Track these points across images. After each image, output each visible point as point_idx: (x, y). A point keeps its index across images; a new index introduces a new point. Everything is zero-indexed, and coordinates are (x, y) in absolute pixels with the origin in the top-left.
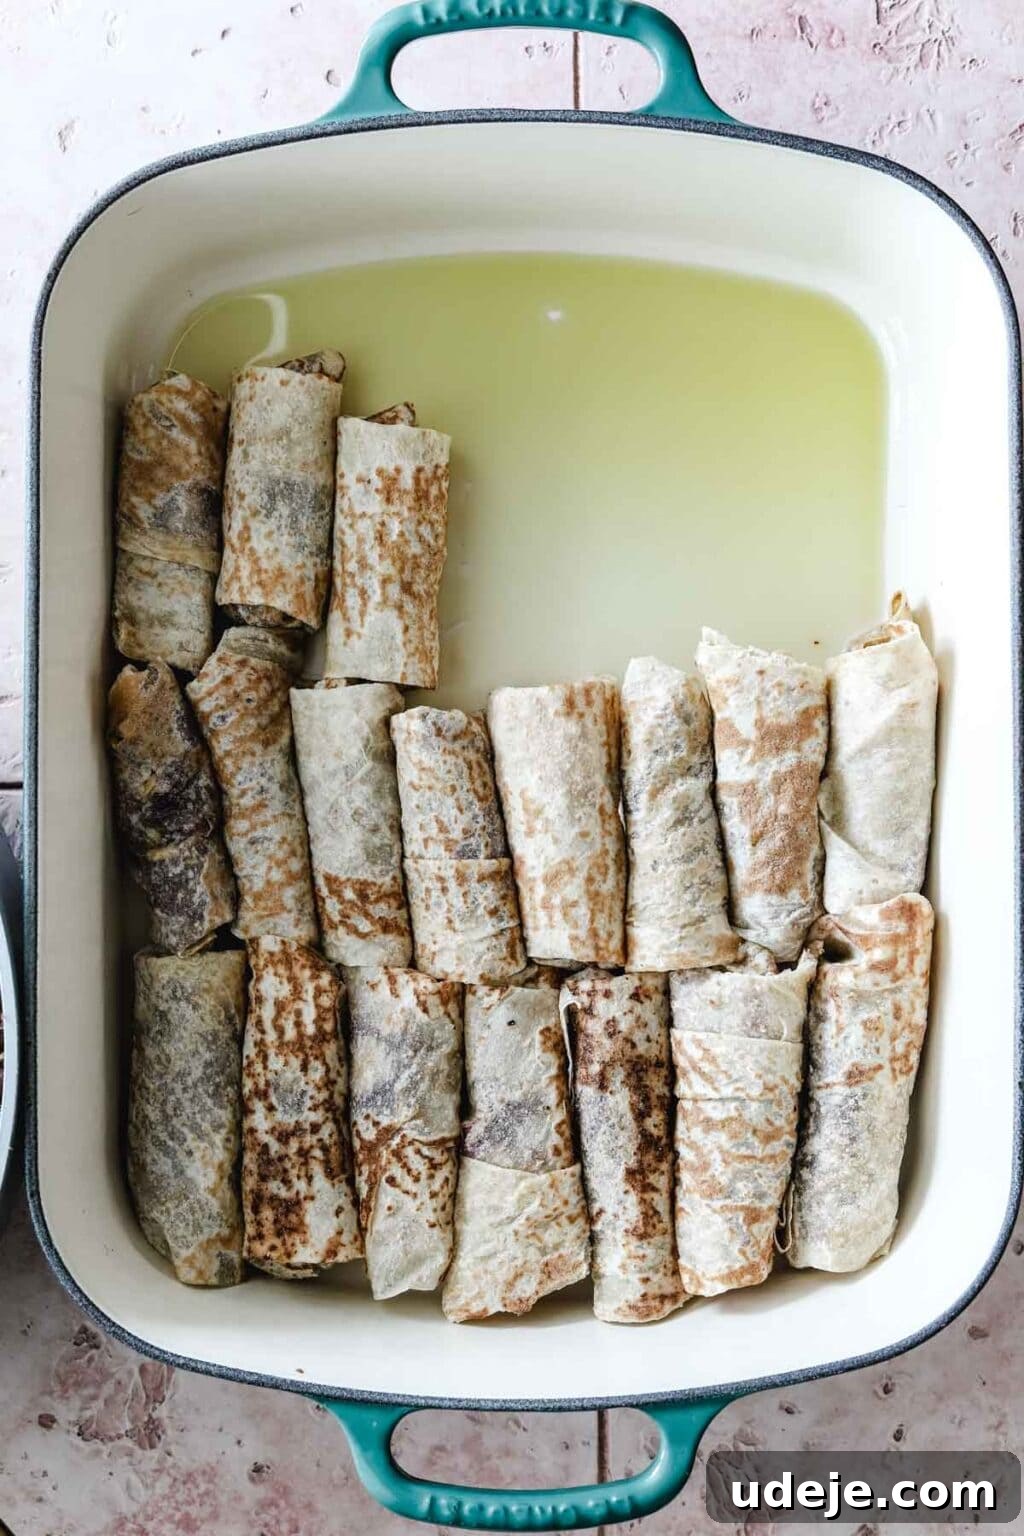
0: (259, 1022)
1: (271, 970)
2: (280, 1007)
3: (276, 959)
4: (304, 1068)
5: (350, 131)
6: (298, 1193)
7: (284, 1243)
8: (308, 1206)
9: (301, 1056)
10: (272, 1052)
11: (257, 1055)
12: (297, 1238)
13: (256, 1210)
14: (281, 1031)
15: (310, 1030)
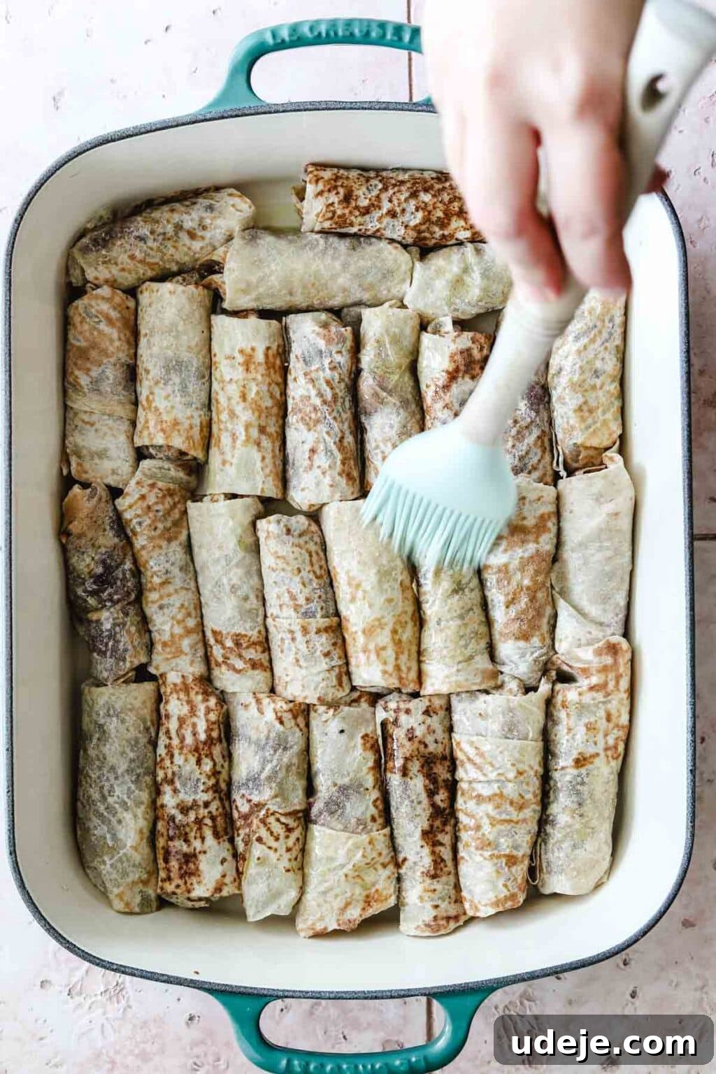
0: (168, 732)
1: (175, 696)
2: (182, 721)
3: (178, 688)
4: (199, 762)
5: (223, 118)
6: (195, 849)
7: (186, 883)
8: (201, 857)
9: (196, 755)
10: (176, 752)
11: (167, 754)
12: (194, 880)
13: (166, 861)
14: (182, 739)
15: (203, 737)
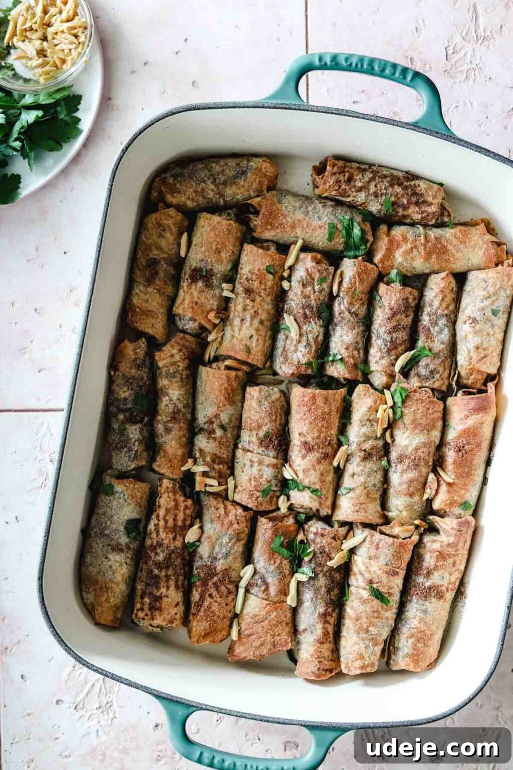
0: (158, 516)
1: (166, 495)
2: (168, 511)
3: (169, 490)
4: (174, 539)
5: (275, 108)
6: (161, 594)
7: (152, 613)
8: (165, 600)
9: (174, 534)
10: (161, 530)
11: (155, 529)
12: (157, 613)
13: (142, 598)
14: (166, 521)
15: (180, 523)
